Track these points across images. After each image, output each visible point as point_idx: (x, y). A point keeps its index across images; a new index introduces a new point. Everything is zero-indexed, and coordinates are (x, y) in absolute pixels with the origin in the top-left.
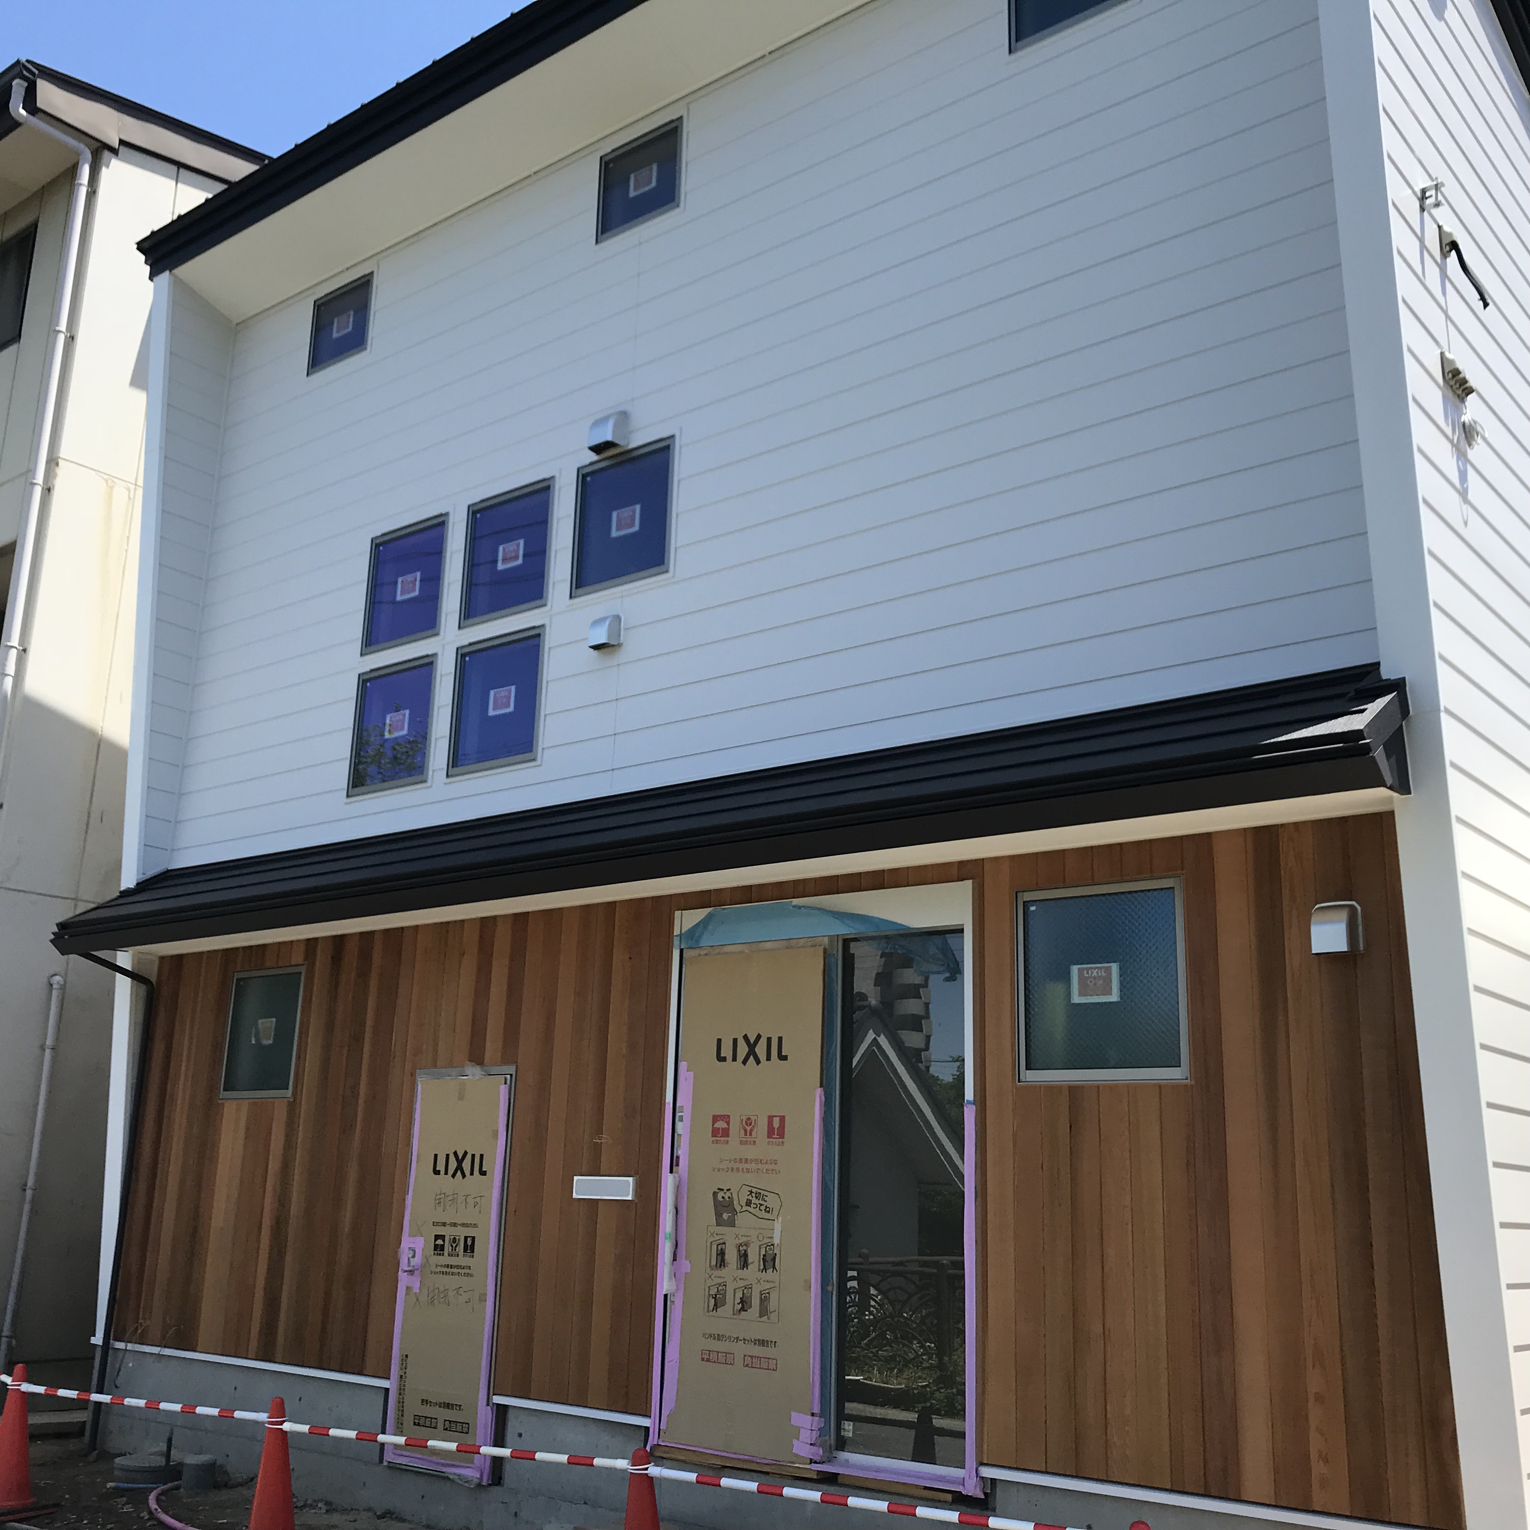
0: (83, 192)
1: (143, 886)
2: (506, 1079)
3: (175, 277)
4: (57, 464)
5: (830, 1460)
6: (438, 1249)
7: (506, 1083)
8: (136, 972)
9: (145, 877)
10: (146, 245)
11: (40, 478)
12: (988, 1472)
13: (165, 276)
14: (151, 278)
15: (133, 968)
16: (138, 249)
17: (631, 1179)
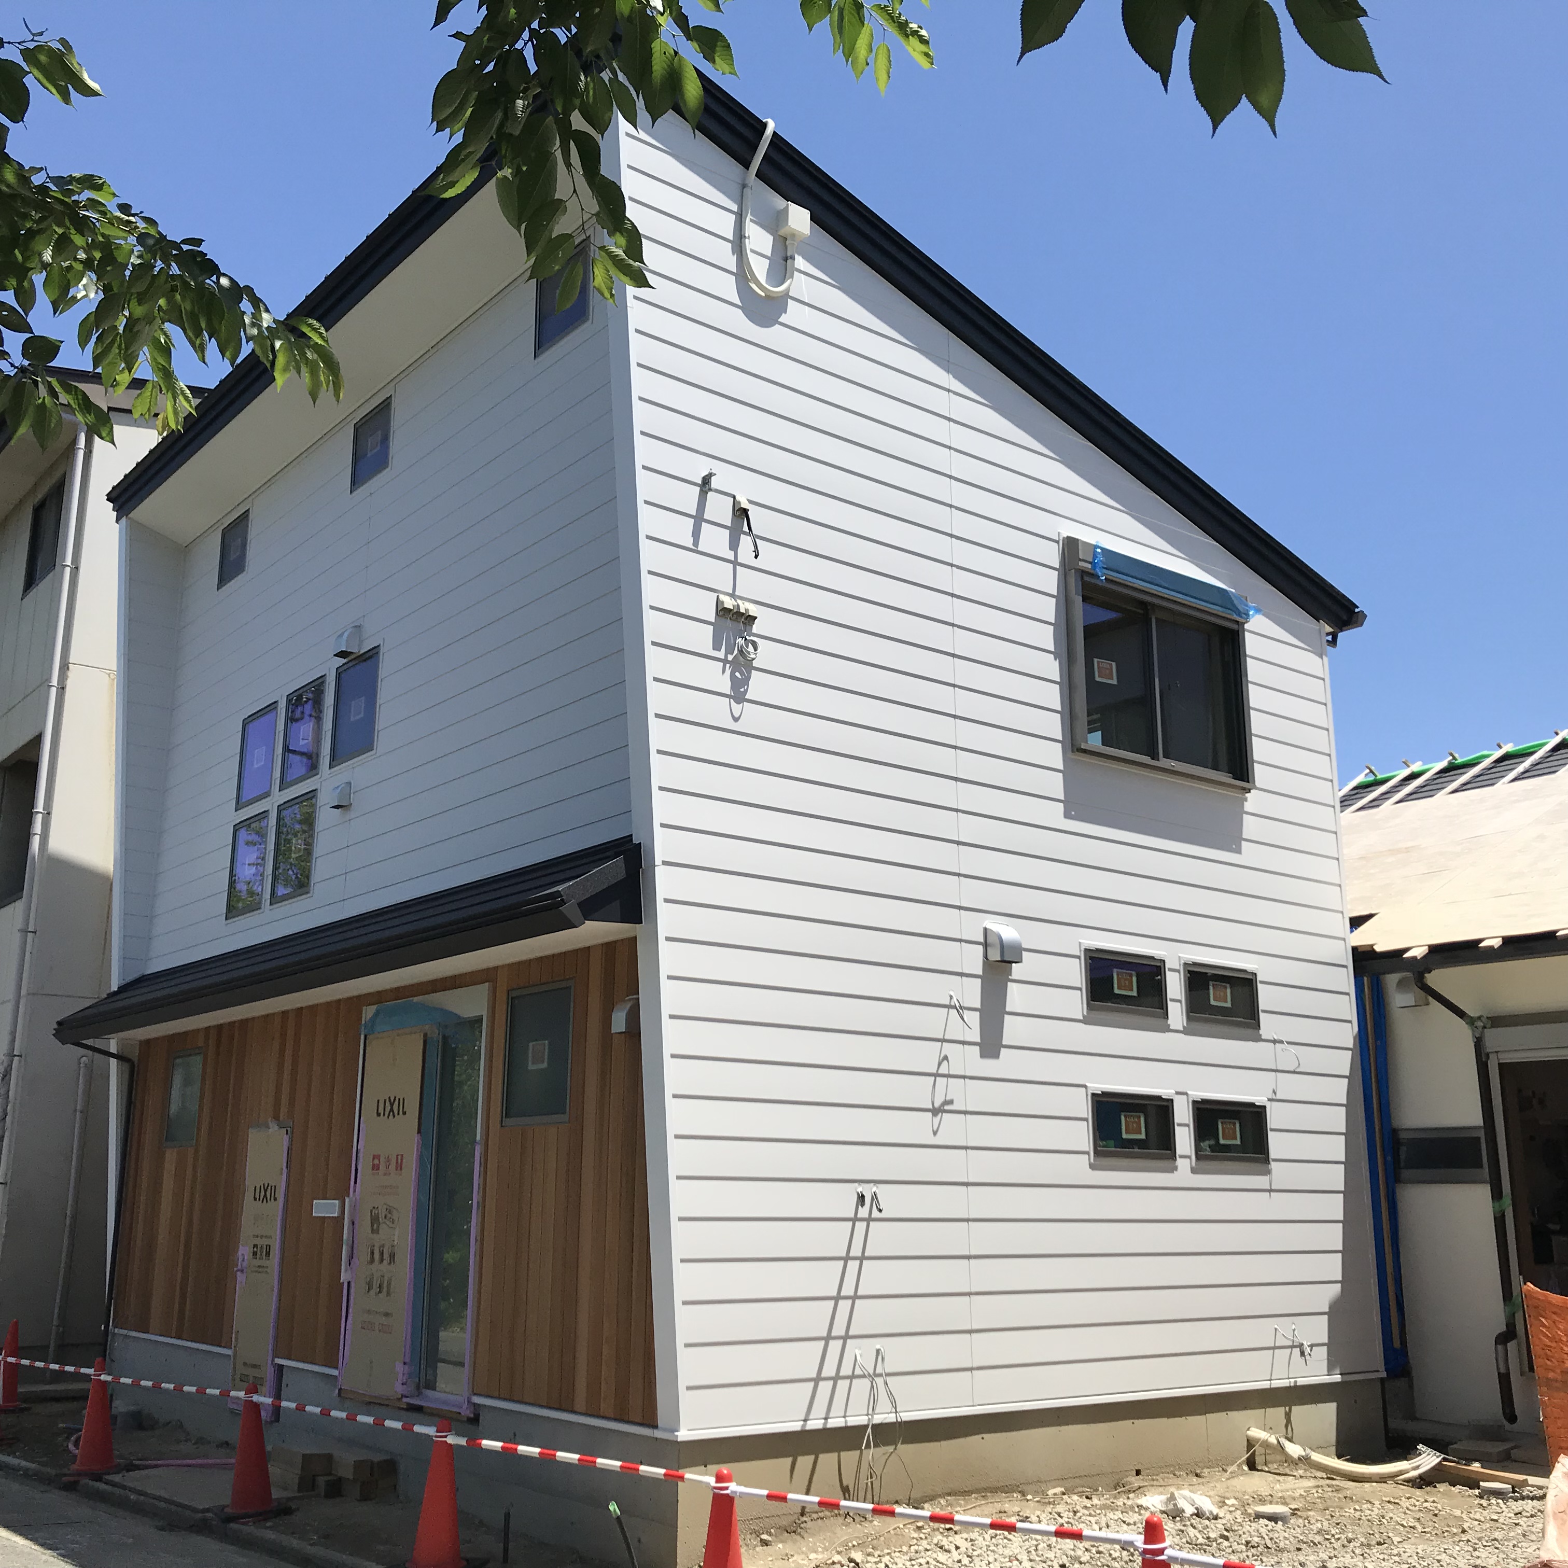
0: (80, 455)
1: (122, 989)
2: (287, 1131)
3: (130, 518)
4: (68, 668)
5: (419, 1394)
6: (255, 1254)
7: (287, 1133)
8: (120, 1054)
9: (124, 982)
10: (113, 495)
11: (55, 681)
12: (477, 1400)
13: (124, 519)
14: (117, 521)
15: (118, 1051)
16: (108, 500)
17: (337, 1202)
